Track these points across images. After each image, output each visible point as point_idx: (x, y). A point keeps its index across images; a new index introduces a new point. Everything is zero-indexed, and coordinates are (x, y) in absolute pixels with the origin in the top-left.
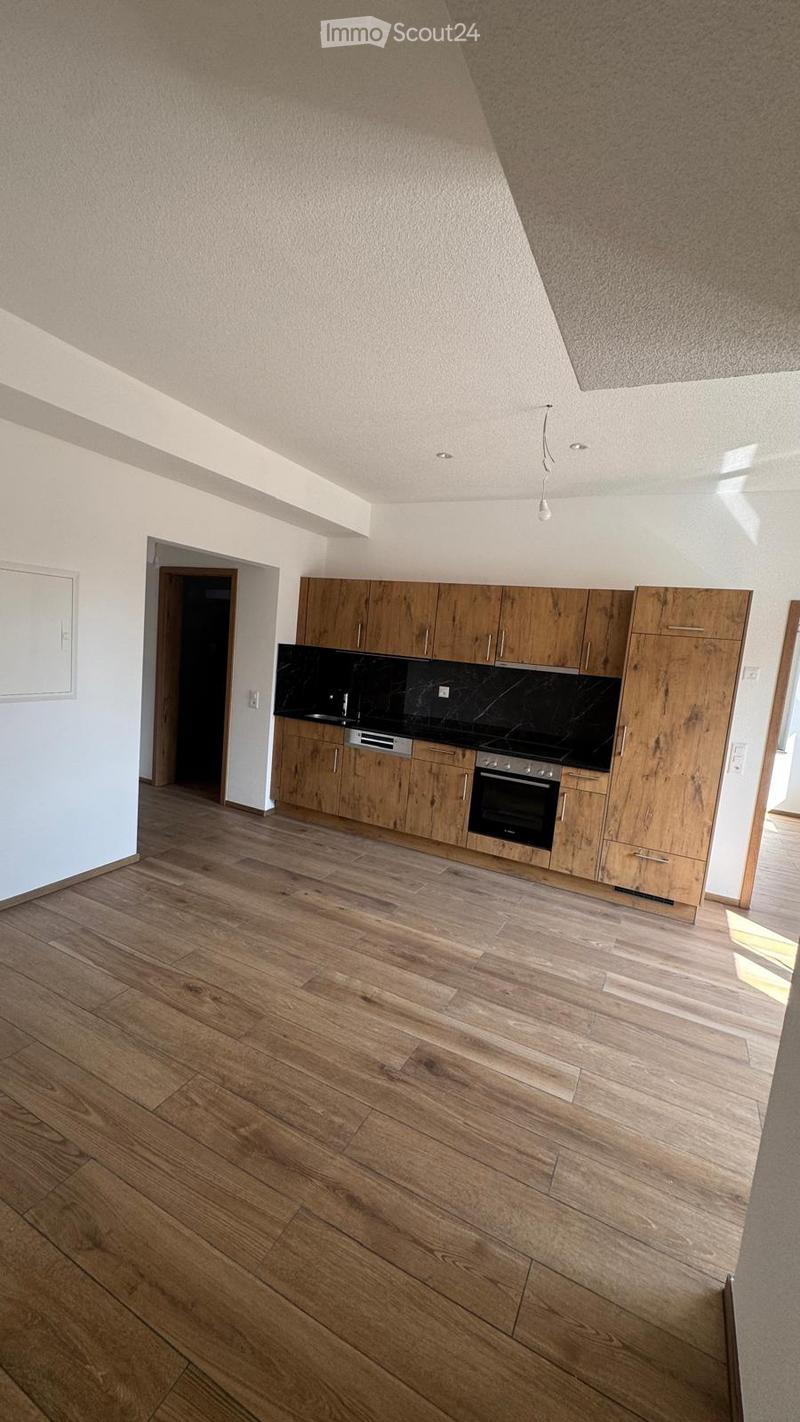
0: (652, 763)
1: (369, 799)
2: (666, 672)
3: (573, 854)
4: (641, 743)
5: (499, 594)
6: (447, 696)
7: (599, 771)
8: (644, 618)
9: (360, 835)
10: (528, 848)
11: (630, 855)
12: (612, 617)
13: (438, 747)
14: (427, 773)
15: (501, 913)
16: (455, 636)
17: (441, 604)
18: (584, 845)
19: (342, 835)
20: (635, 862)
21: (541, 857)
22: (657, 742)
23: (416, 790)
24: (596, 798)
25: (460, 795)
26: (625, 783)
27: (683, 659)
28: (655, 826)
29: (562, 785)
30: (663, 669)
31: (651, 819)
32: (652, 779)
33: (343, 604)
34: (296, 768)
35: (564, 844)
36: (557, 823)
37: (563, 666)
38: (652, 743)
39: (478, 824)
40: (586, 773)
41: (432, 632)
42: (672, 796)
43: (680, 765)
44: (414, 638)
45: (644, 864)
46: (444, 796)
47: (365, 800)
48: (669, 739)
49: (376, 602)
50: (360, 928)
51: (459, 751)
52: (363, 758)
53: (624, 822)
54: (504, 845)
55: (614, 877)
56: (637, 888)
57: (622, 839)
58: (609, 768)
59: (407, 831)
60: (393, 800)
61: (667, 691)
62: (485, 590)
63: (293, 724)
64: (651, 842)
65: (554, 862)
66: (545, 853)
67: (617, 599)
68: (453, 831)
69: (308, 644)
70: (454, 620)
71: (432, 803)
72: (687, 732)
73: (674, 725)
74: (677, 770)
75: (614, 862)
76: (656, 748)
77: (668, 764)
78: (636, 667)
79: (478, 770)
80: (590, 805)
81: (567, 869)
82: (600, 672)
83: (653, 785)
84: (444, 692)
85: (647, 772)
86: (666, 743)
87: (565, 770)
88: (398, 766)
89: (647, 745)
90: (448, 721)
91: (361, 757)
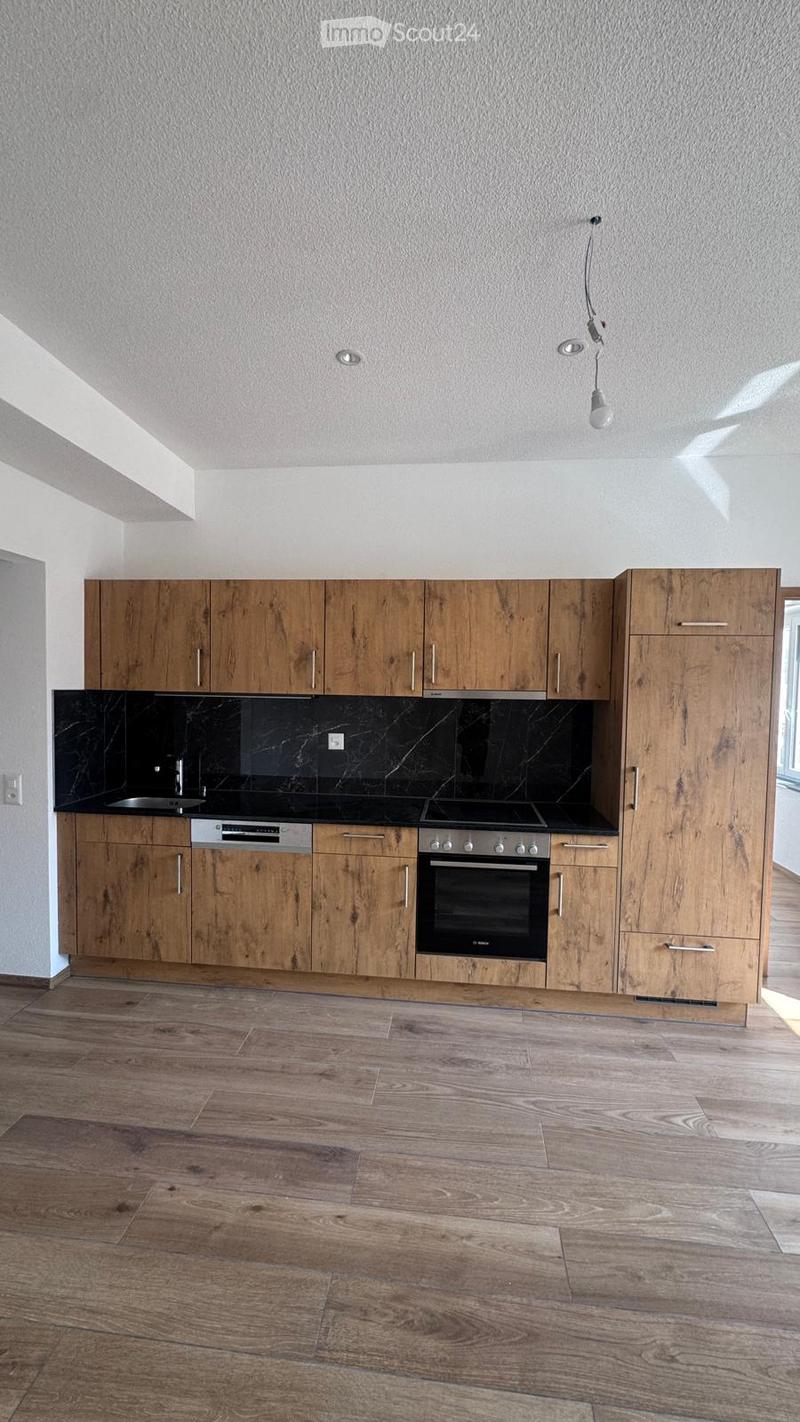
0: (675, 814)
1: (245, 929)
2: (682, 686)
3: (579, 961)
4: (658, 788)
5: (420, 593)
6: (341, 747)
7: (604, 835)
8: (643, 613)
9: (233, 985)
10: (512, 963)
11: (658, 949)
12: (583, 616)
13: (355, 831)
14: (340, 873)
15: (520, 1101)
16: (357, 657)
17: (330, 610)
18: (593, 945)
19: (200, 994)
20: (666, 957)
21: (532, 973)
22: (680, 784)
23: (324, 902)
24: (603, 873)
25: (398, 899)
26: (642, 847)
27: (703, 667)
28: (688, 901)
29: (552, 862)
30: (678, 681)
31: (681, 893)
32: (678, 837)
33: (166, 620)
34: (106, 895)
35: (565, 949)
36: (552, 919)
37: (523, 689)
38: (673, 788)
39: (431, 939)
40: (585, 841)
41: (320, 654)
42: (706, 857)
43: (713, 812)
44: (292, 664)
45: (678, 957)
46: (371, 905)
47: (238, 932)
48: (694, 778)
49: (223, 613)
50: (312, 1264)
51: (391, 833)
52: (228, 864)
53: (645, 904)
54: (474, 965)
55: (639, 984)
56: (673, 993)
57: (646, 926)
58: (617, 829)
59: (317, 969)
60: (286, 922)
61: (685, 712)
62: (397, 589)
63: (92, 824)
64: (685, 923)
65: (551, 977)
66: (537, 967)
67: (588, 589)
68: (392, 956)
69: (108, 686)
70: (354, 634)
71: (354, 918)
72: (717, 768)
73: (699, 759)
74: (709, 821)
75: (637, 962)
76: (679, 793)
77: (697, 812)
78: (640, 682)
79: (424, 859)
80: (596, 886)
81: (572, 984)
82: (575, 694)
83: (679, 845)
84: (336, 741)
85: (670, 827)
86: (692, 784)
87: (556, 839)
88: (290, 868)
89: (666, 790)
90: (347, 782)
91: (223, 862)
